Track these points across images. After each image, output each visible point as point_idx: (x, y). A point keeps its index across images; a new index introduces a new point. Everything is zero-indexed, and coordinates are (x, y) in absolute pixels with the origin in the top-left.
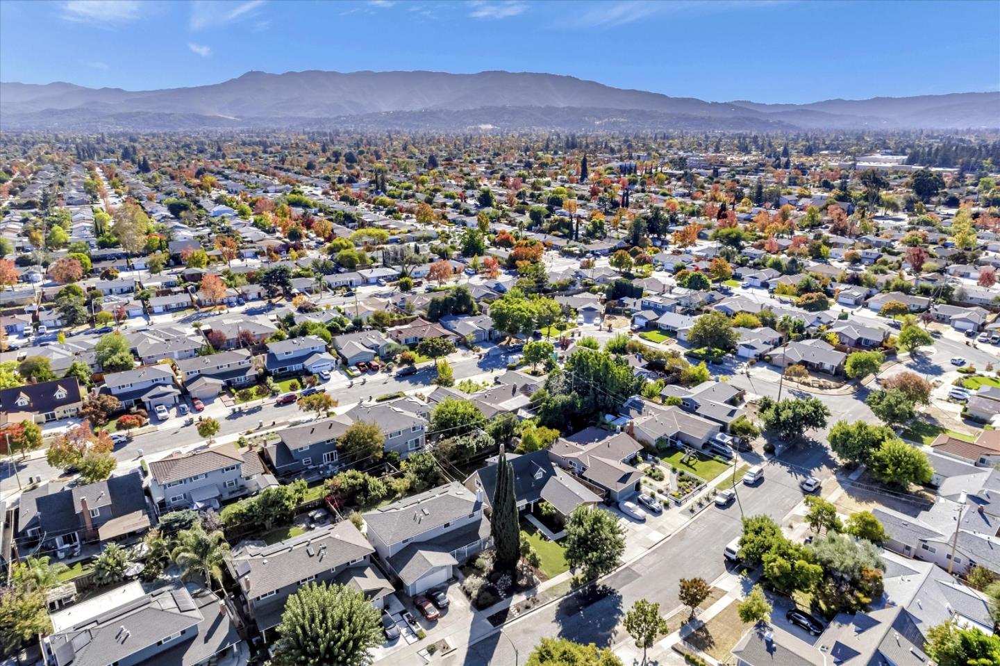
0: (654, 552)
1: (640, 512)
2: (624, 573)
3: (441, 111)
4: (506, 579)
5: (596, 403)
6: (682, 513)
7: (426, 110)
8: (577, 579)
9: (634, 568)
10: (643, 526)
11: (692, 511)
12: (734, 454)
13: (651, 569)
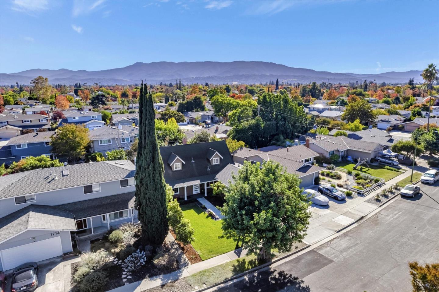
0: (345, 235)
1: (322, 198)
2: (309, 257)
3: (216, 77)
4: (141, 256)
5: (277, 127)
6: (367, 201)
7: (209, 76)
8: (244, 262)
9: (321, 252)
10: (326, 211)
11: (378, 200)
12: (401, 166)
13: (345, 254)
